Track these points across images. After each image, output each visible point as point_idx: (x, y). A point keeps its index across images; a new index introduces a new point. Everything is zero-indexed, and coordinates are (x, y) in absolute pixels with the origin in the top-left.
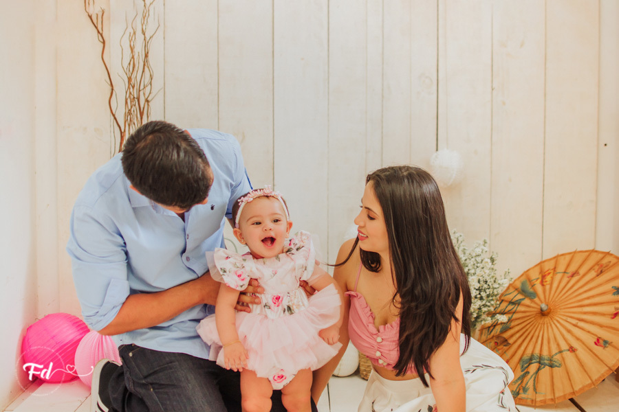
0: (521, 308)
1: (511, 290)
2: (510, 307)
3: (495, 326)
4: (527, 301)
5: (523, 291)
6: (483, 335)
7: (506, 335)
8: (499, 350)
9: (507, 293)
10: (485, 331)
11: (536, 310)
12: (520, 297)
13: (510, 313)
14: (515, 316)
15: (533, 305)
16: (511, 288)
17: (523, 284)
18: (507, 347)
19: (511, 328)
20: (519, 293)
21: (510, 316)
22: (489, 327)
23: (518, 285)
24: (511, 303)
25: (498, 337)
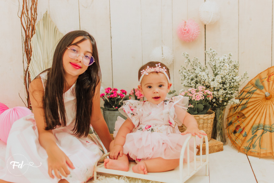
0: (254, 96)
1: (250, 85)
2: (248, 95)
3: (238, 106)
4: (258, 91)
5: (256, 86)
6: (231, 112)
7: (244, 112)
8: (239, 121)
9: (247, 87)
10: (232, 110)
11: (263, 96)
12: (254, 89)
13: (247, 99)
14: (250, 100)
15: (261, 93)
16: (249, 84)
17: (257, 81)
18: (244, 119)
19: (247, 108)
20: (254, 86)
21: (247, 100)
22: (235, 107)
23: (254, 82)
24: (249, 92)
25: (239, 113)
